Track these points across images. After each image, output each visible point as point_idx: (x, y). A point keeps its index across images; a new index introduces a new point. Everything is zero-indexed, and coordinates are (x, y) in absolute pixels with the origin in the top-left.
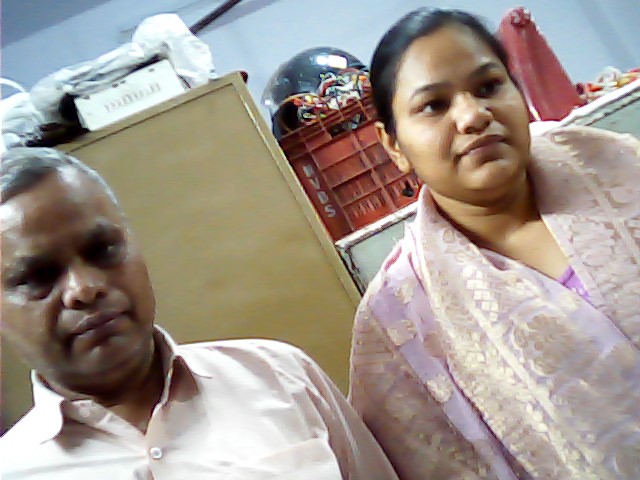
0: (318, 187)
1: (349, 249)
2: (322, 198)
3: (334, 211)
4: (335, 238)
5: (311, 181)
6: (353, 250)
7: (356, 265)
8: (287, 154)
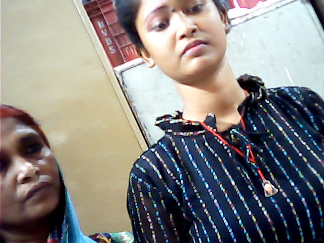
0: (106, 35)
1: (121, 73)
2: (108, 42)
3: (114, 50)
4: (114, 66)
5: (102, 31)
6: (124, 74)
7: (126, 83)
8: (89, 14)
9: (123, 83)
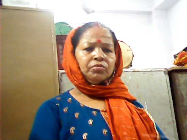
1: (62, 74)
2: (61, 57)
4: (59, 70)
5: (60, 51)
7: (62, 79)
8: (57, 40)
9: (61, 79)
